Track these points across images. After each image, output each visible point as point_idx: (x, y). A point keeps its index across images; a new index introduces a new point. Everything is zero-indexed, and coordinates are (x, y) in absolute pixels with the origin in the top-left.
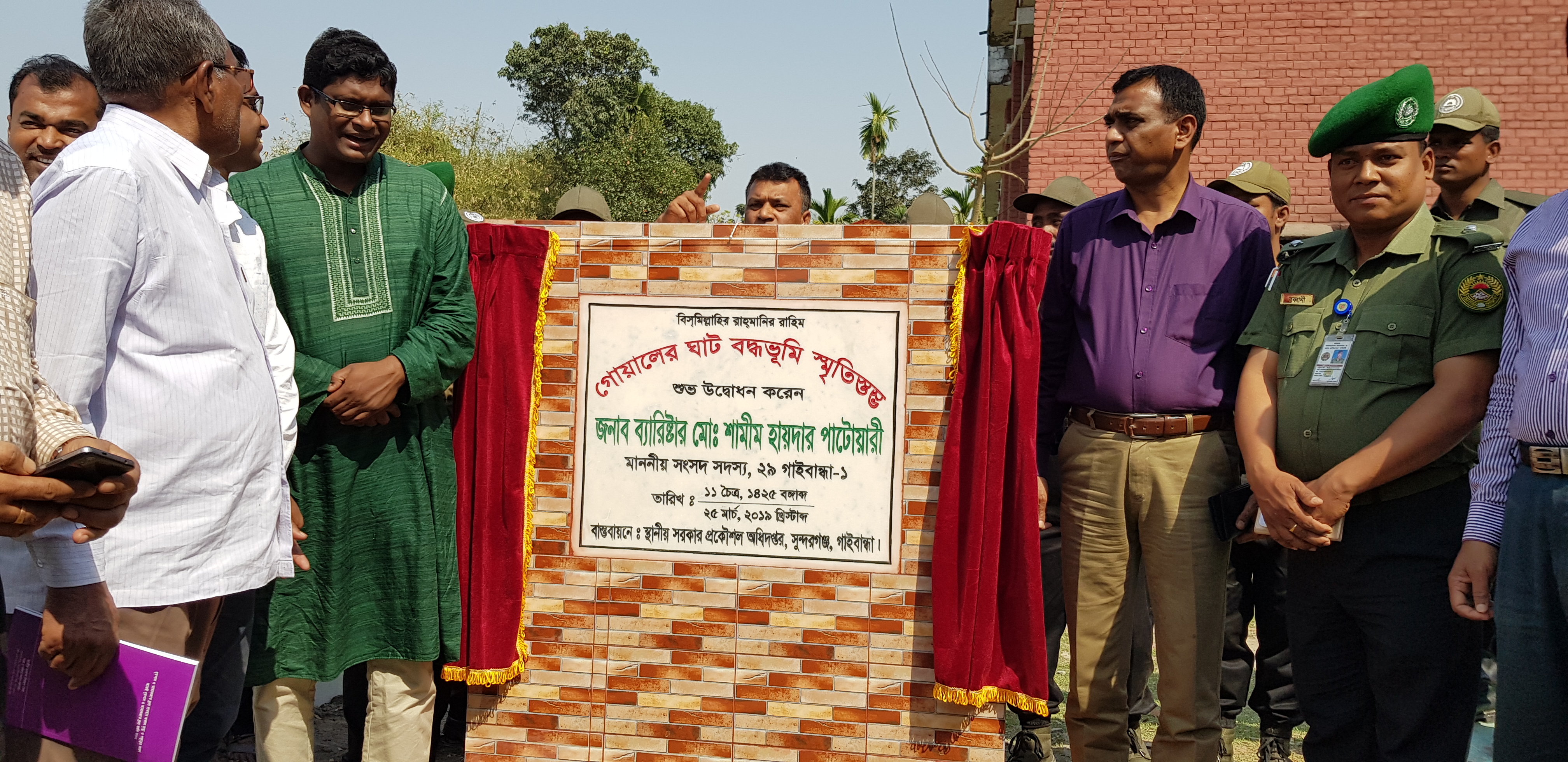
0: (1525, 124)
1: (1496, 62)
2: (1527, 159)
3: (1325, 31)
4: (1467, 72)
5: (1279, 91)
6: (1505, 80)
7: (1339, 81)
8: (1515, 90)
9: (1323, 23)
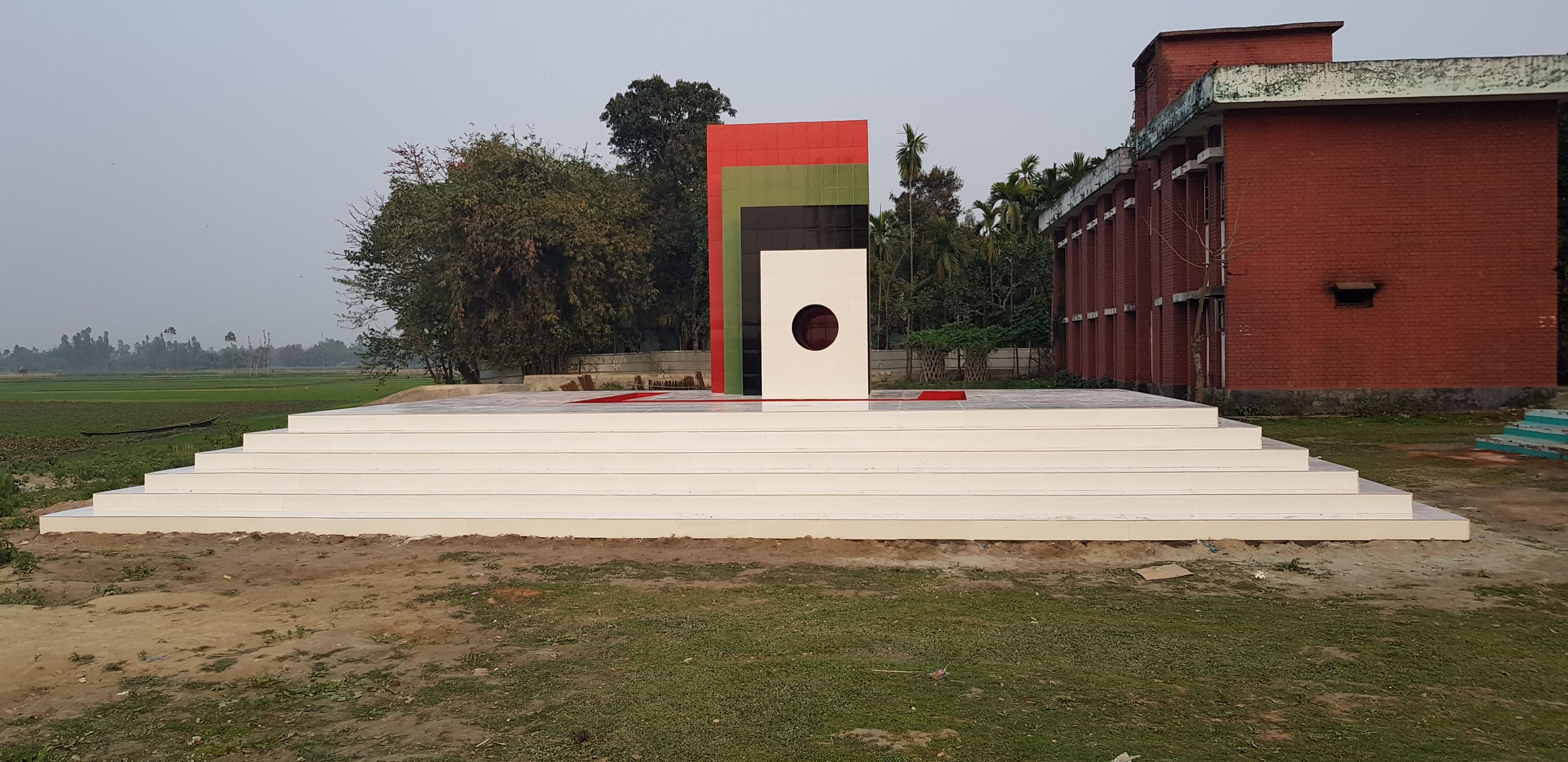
0: (1461, 233)
1: (1447, 204)
2: (1462, 249)
3: (1368, 190)
4: (1434, 209)
5: (1347, 219)
6: (1451, 212)
7: (1375, 214)
8: (1456, 217)
9: (1366, 186)
